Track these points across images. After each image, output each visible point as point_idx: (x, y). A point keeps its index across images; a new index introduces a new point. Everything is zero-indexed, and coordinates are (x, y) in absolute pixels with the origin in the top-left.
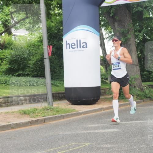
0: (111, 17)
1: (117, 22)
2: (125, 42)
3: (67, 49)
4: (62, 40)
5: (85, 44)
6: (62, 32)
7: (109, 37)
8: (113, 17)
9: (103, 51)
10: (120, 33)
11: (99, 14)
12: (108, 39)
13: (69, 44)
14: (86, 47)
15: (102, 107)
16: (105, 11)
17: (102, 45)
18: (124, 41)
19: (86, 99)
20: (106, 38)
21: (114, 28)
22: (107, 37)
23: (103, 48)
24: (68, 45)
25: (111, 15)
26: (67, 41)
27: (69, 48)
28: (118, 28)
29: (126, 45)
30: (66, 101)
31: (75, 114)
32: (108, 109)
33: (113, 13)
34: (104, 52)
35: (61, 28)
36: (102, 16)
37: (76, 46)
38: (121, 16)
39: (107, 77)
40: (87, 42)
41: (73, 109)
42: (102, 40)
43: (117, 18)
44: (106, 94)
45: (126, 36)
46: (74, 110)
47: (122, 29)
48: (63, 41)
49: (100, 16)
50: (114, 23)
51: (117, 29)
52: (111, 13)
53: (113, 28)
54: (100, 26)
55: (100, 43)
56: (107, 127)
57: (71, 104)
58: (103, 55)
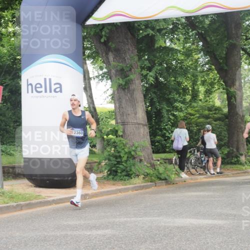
0: (102, 43)
1: (112, 52)
2: (125, 85)
3: (28, 92)
4: (20, 77)
5: (58, 86)
6: (20, 64)
7: (99, 76)
8: (105, 43)
9: (89, 99)
10: (117, 71)
11: (82, 38)
12: (97, 80)
13: (31, 84)
14: (61, 91)
15: (87, 193)
16: (92, 33)
17: (88, 89)
18: (124, 83)
19: (59, 179)
20: (94, 79)
21: (107, 62)
22: (96, 76)
23: (89, 94)
24: (30, 87)
25: (102, 40)
26: (28, 80)
27: (32, 92)
28: (114, 61)
29: (126, 91)
30: (26, 181)
31: (41, 202)
32: (96, 197)
33: (105, 36)
34: (90, 101)
35: (18, 57)
36: (88, 41)
37: (43, 89)
38: (119, 42)
39: (95, 143)
40: (61, 83)
41: (38, 194)
42: (87, 81)
43: (112, 45)
44: (94, 171)
45: (127, 76)
46: (39, 196)
47: (121, 64)
48: (21, 79)
49: (84, 40)
50: (107, 54)
51: (112, 63)
52: (101, 37)
53: (105, 61)
54: (84, 57)
55: (84, 86)
56: (95, 227)
57: (35, 187)
58: (89, 105)
